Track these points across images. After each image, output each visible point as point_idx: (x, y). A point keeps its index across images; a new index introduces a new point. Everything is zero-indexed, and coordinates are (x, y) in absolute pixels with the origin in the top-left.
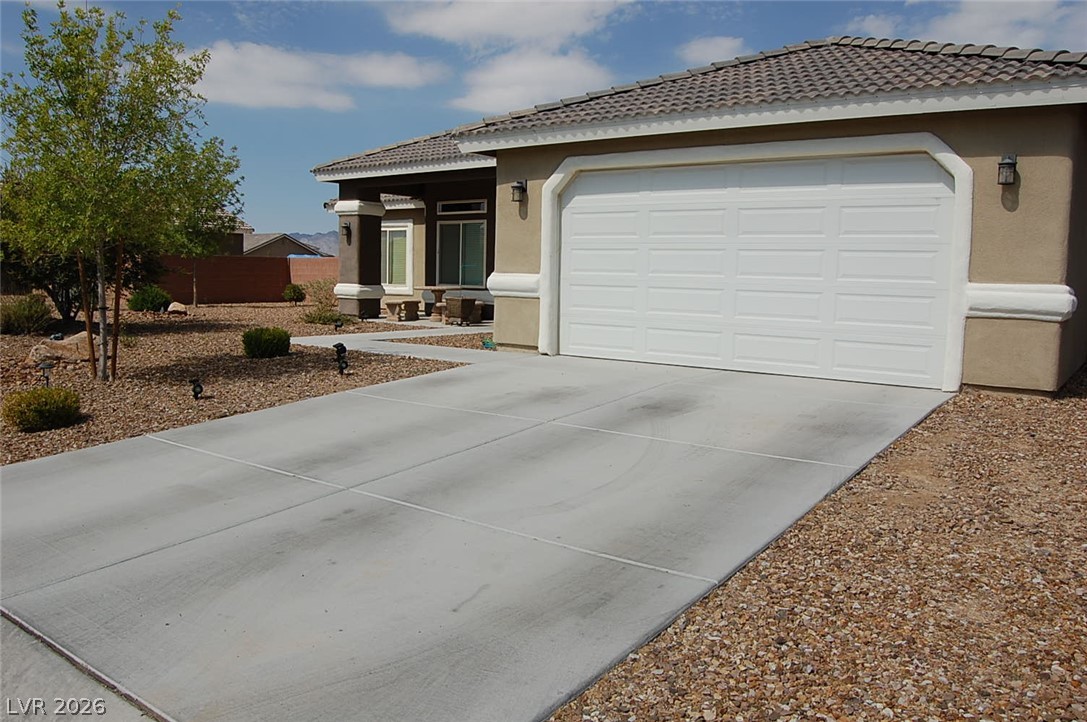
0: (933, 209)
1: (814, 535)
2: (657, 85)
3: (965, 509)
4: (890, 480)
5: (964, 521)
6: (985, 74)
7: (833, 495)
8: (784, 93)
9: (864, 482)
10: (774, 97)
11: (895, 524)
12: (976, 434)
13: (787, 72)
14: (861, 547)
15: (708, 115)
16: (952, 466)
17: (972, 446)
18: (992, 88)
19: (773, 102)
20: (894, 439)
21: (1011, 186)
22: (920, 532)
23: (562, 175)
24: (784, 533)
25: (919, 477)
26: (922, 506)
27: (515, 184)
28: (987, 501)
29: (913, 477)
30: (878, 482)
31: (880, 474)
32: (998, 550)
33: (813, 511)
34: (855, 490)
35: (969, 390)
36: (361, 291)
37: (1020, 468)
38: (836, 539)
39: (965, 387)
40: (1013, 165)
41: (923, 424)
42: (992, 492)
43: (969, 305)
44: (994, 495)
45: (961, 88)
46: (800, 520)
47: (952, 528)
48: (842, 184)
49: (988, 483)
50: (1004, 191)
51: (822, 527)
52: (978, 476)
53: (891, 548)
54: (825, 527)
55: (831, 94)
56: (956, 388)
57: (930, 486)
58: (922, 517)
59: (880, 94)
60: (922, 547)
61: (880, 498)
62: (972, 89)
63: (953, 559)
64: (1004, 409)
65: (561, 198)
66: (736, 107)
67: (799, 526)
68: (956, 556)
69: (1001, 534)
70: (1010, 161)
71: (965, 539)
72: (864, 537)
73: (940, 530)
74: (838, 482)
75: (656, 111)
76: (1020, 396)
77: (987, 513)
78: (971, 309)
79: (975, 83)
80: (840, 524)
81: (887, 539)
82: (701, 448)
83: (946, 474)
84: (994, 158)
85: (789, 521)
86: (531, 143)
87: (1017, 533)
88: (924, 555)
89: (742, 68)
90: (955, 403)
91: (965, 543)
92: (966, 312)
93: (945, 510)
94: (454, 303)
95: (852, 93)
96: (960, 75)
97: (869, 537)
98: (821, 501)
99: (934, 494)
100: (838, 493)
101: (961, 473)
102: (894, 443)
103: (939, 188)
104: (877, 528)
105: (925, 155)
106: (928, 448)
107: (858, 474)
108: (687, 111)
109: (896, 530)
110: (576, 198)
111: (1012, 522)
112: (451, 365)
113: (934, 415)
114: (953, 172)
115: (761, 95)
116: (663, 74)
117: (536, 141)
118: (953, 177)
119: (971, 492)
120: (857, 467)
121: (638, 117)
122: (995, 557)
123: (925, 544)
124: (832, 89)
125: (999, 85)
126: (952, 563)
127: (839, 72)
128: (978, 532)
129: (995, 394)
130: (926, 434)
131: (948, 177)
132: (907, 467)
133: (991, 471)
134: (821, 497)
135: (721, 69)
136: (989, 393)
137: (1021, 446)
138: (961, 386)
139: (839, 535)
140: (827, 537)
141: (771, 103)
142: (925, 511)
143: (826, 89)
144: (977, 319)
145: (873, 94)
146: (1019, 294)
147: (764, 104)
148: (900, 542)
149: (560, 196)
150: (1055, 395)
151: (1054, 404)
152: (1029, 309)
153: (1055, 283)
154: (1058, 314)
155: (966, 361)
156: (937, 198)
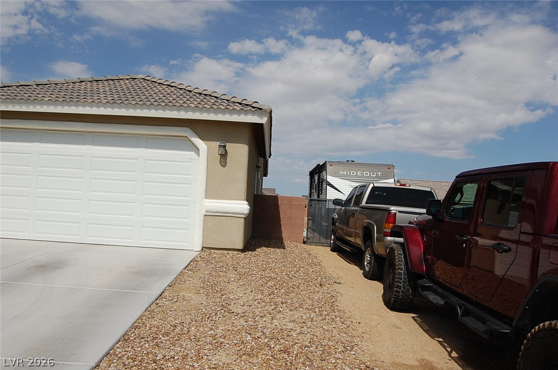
0: (189, 164)
1: (143, 330)
2: (46, 85)
3: (213, 308)
4: (176, 297)
5: (213, 314)
6: (214, 104)
7: (149, 308)
8: (119, 100)
9: (164, 300)
10: (114, 101)
11: (182, 320)
12: (212, 271)
13: (119, 89)
14: (167, 334)
15: (77, 106)
16: (203, 288)
17: (211, 277)
18: (216, 111)
19: (113, 103)
20: (174, 277)
21: (224, 156)
22: (194, 322)
24: (127, 331)
25: (189, 295)
26: (193, 309)
28: (221, 303)
29: (187, 295)
30: (170, 299)
31: (171, 295)
32: (230, 326)
33: (140, 318)
34: (160, 305)
35: (206, 250)
37: (233, 286)
38: (154, 331)
39: (204, 249)
40: (225, 146)
41: (187, 268)
42: (223, 299)
43: (205, 210)
44: (224, 300)
45: (204, 109)
46: (134, 323)
47: (208, 318)
48: (147, 148)
49: (220, 294)
50: (221, 158)
51: (146, 326)
52: (216, 292)
53: (182, 332)
54: (148, 326)
55: (143, 104)
56: (200, 249)
57: (194, 298)
58: (194, 314)
59: (167, 107)
60: (196, 330)
61: (172, 307)
62: (208, 111)
63: (211, 334)
64: (222, 258)
66: (92, 104)
67: (134, 327)
68: (212, 332)
69: (230, 318)
70: (223, 144)
71: (215, 323)
72: (168, 328)
73: (203, 320)
74: (151, 301)
75: (46, 99)
76: (228, 252)
77: (222, 309)
78: (206, 212)
79: (209, 108)
80: (155, 323)
81: (179, 328)
82: (74, 288)
83: (201, 292)
84: (217, 142)
85: (130, 325)
87: (236, 317)
88: (198, 334)
89: (95, 83)
90: (200, 257)
91: (215, 325)
92: (204, 213)
93: (204, 310)
95: (153, 105)
96: (188, 102)
97: (170, 328)
98: (144, 312)
99: (197, 302)
100: (152, 307)
101: (208, 291)
102: (175, 278)
103: (192, 154)
104: (174, 323)
105: (186, 138)
106: (192, 280)
107: (160, 296)
108: (64, 102)
109: (183, 323)
111: (234, 312)
113: (192, 263)
114: (198, 147)
115: (106, 99)
116: (50, 79)
118: (199, 150)
119: (214, 300)
120: (160, 292)
121: (35, 101)
122: (229, 330)
123: (198, 328)
124: (143, 101)
125: (219, 110)
126: (211, 336)
127: (146, 93)
128: (220, 319)
129: (217, 251)
130: (189, 272)
131: (197, 150)
132: (183, 290)
133: (221, 289)
134: (144, 310)
135: (83, 82)
136: (215, 251)
137: (232, 275)
138: (202, 249)
139: (155, 329)
140: (149, 331)
141: (112, 104)
142: (195, 311)
143: (140, 101)
144: (210, 216)
145: (163, 106)
147: (108, 104)
148: (185, 329)
150: (243, 251)
151: (243, 255)
152: (232, 212)
153: (242, 200)
154: (244, 214)
155: (204, 236)
156: (191, 159)
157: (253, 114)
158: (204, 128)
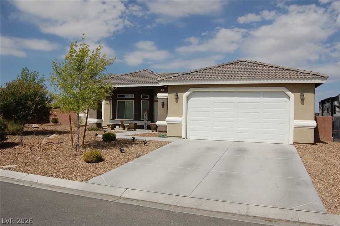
0: (285, 104)
14: (323, 172)
17: (313, 155)
21: (303, 100)
23: (189, 92)
27: (175, 94)
29: (311, 161)
33: (306, 167)
36: (98, 121)
40: (304, 95)
48: (263, 97)
50: (301, 100)
51: (311, 170)
65: (188, 98)
76: (306, 145)
78: (295, 126)
84: (300, 93)
86: (182, 84)
90: (296, 147)
92: (294, 127)
94: (132, 124)
103: (286, 99)
104: (320, 169)
105: (283, 92)
109: (324, 169)
110: (192, 98)
112: (169, 143)
117: (184, 83)
118: (290, 97)
120: (301, 159)
131: (288, 97)
132: (308, 159)
136: (300, 144)
138: (294, 143)
139: (316, 171)
144: (297, 128)
146: (305, 123)
148: (327, 171)
149: (187, 97)
150: (313, 144)
151: (314, 146)
152: (308, 126)
153: (313, 120)
154: (314, 127)
155: (295, 137)
156: (286, 101)
157: (319, 79)
158: (293, 87)
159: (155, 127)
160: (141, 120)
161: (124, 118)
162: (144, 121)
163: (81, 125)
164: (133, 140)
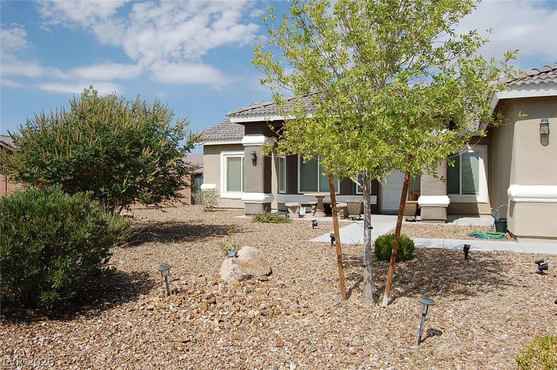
159: (415, 210)
160: (357, 193)
161: (317, 191)
162: (362, 195)
163: (216, 206)
164: (466, 255)
